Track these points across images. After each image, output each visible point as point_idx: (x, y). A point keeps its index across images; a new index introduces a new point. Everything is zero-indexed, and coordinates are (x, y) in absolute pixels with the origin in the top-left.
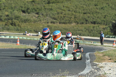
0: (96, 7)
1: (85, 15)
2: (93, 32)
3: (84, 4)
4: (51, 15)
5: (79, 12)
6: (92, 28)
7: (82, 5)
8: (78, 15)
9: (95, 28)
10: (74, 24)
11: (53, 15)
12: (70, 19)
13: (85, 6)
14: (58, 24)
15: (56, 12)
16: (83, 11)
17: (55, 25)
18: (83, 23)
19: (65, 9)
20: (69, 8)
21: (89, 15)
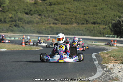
0: (96, 8)
1: (85, 16)
2: (94, 32)
3: (84, 6)
4: (53, 16)
5: (80, 13)
6: (92, 28)
7: (82, 7)
8: (78, 15)
9: (95, 28)
10: (75, 25)
11: (55, 16)
12: (71, 20)
13: (85, 7)
14: (60, 25)
15: (57, 14)
16: (83, 12)
17: (57, 26)
18: (83, 24)
19: (66, 10)
20: (70, 9)
21: (89, 16)
